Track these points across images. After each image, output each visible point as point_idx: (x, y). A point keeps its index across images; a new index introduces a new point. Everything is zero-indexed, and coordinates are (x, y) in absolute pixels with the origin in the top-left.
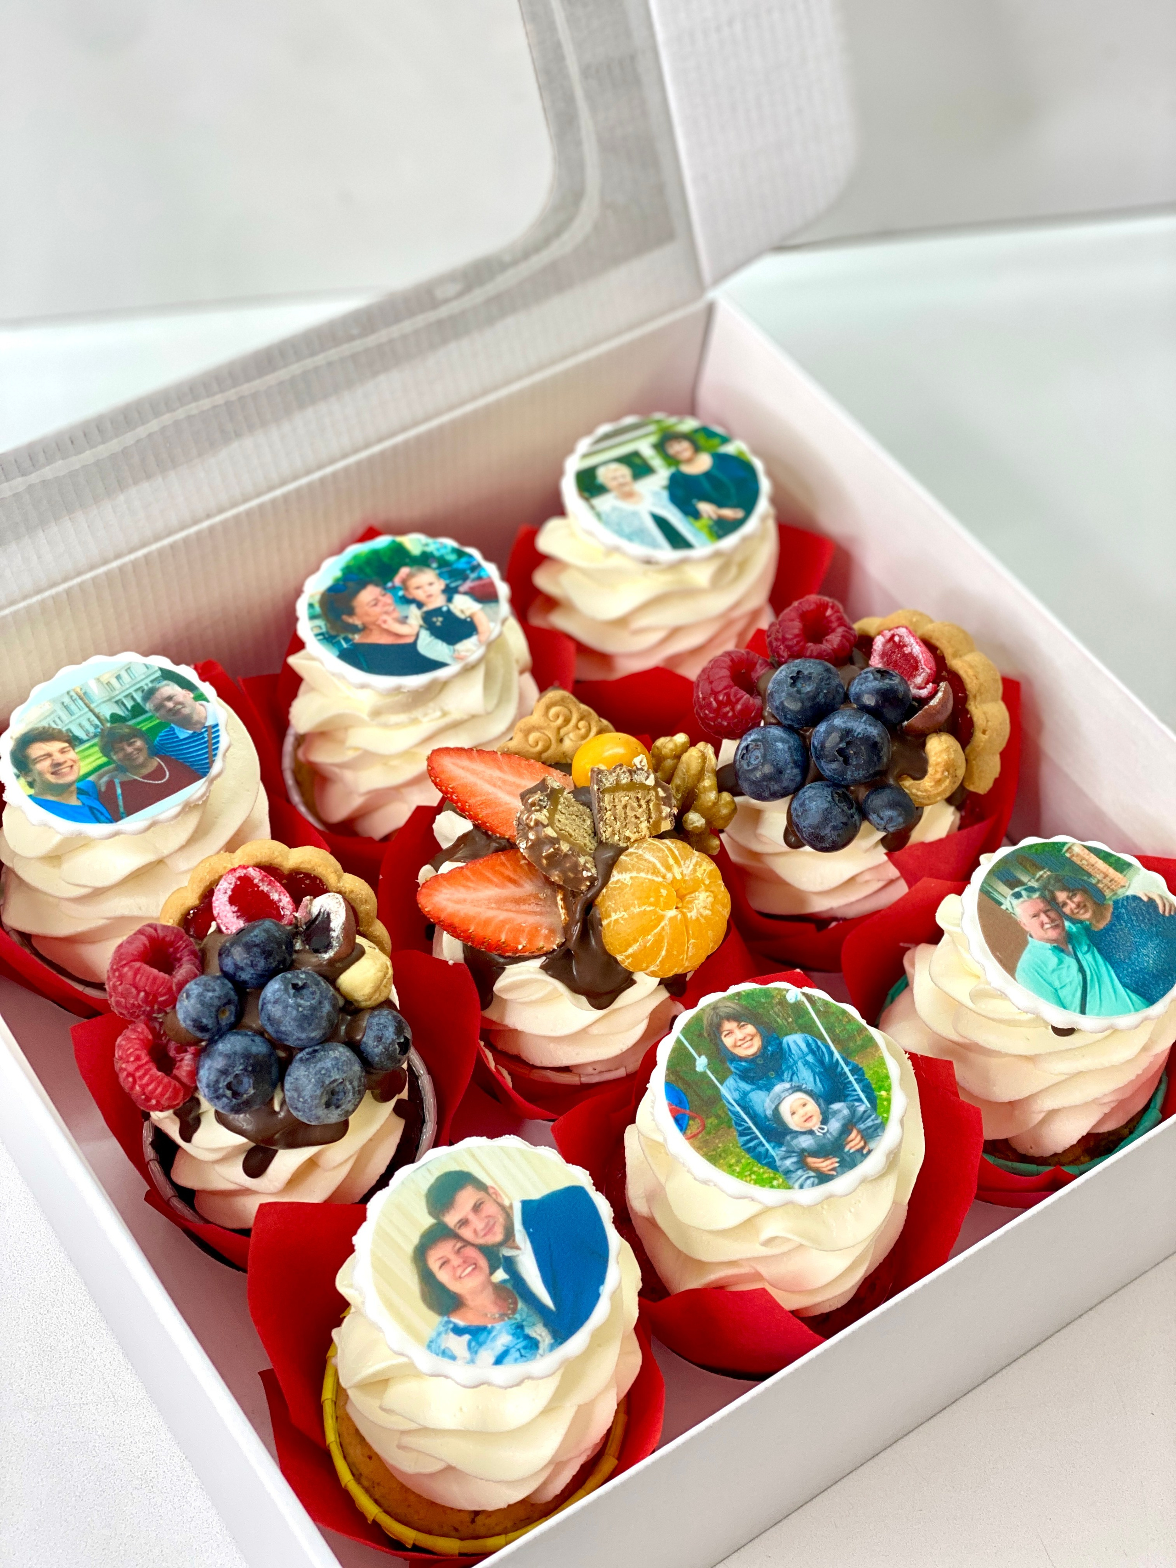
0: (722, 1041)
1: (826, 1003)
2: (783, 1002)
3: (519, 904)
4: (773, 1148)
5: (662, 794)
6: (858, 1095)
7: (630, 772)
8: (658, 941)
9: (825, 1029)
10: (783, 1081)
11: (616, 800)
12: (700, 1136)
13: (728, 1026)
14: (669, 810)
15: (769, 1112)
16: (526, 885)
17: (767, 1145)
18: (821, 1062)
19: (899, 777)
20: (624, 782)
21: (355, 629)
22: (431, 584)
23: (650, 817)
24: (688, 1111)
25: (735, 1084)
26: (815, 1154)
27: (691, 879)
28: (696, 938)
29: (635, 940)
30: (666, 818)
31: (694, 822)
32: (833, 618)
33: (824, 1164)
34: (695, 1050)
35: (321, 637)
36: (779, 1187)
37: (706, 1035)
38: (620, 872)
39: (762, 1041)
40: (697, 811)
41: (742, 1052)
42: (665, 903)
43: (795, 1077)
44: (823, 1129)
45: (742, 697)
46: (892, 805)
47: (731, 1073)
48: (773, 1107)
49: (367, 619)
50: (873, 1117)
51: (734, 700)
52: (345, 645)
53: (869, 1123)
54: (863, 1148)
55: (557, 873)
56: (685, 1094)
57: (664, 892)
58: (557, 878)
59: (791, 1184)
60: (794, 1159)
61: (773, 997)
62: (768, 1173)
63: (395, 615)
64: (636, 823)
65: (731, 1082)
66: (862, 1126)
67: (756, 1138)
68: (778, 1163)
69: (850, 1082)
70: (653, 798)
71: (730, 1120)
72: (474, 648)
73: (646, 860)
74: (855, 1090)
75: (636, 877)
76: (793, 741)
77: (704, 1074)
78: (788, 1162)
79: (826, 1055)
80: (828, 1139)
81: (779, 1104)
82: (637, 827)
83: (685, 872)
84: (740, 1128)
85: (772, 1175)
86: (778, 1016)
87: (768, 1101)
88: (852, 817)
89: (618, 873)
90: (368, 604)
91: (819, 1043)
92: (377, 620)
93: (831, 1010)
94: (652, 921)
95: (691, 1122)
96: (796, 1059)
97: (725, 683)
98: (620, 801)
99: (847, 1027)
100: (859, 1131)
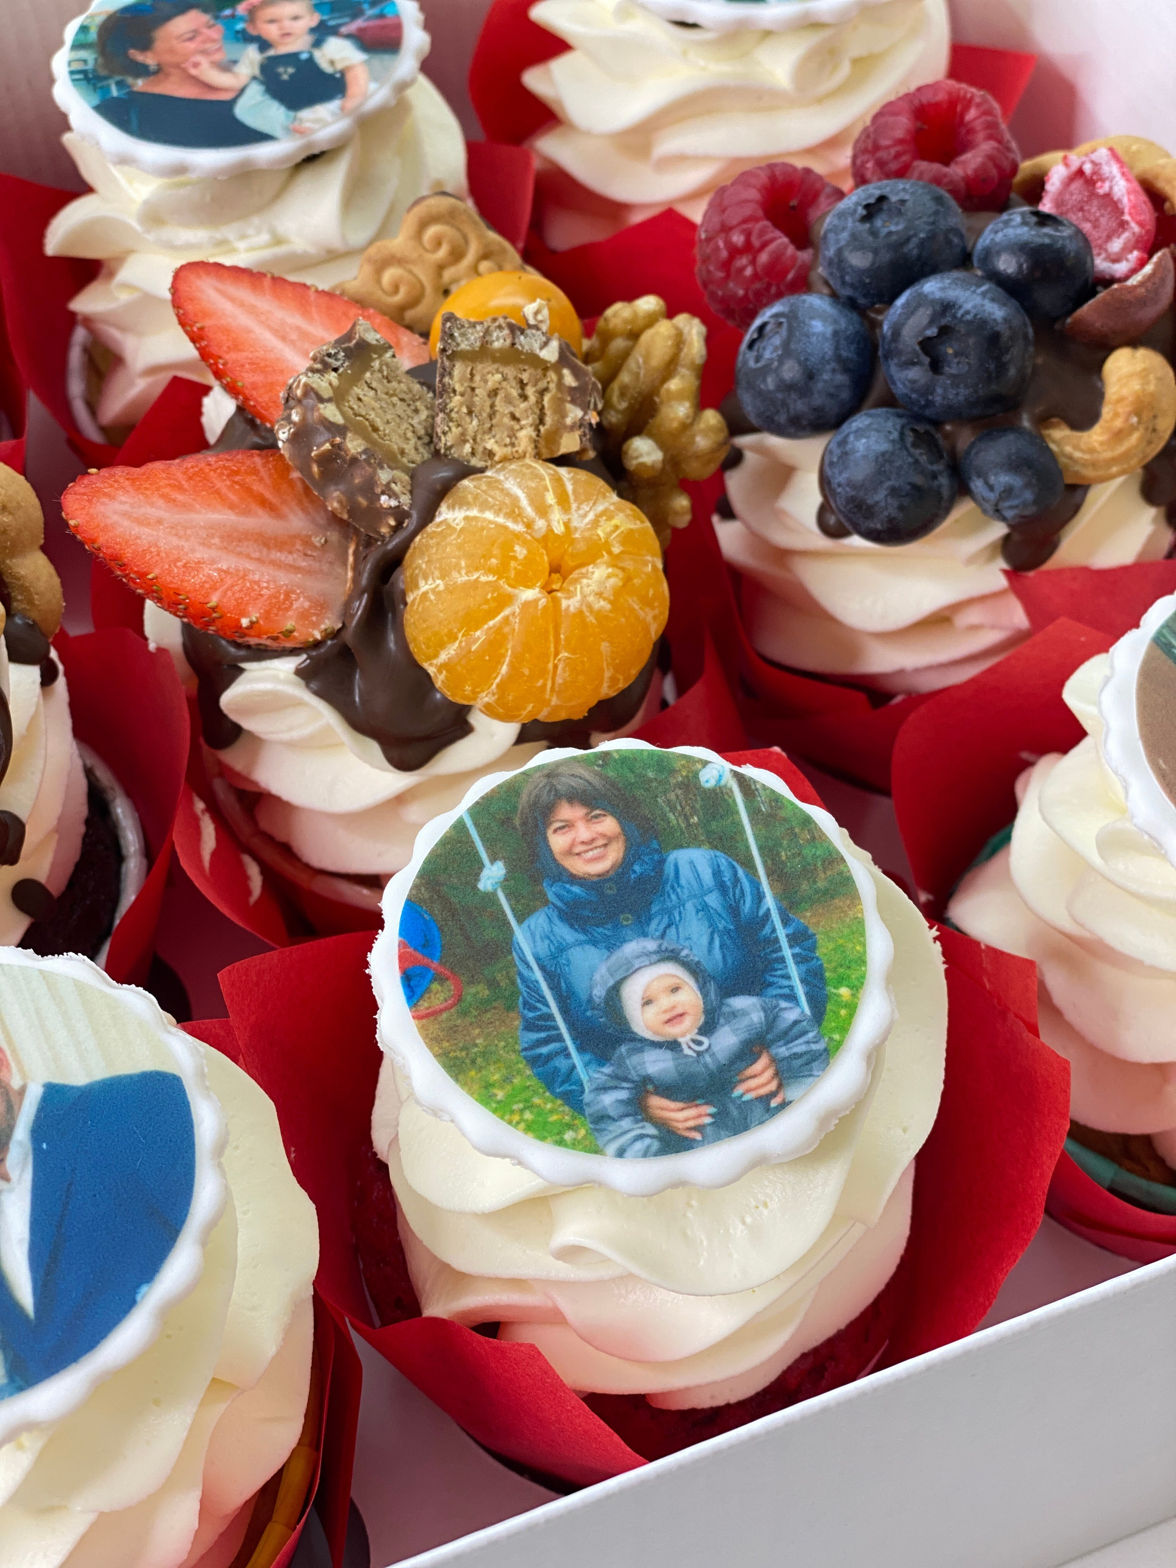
0: (545, 839)
1: (776, 799)
2: (691, 784)
3: (269, 548)
4: (586, 1065)
5: (569, 380)
6: (791, 988)
7: (512, 328)
8: (496, 642)
9: (761, 848)
10: (645, 935)
11: (477, 378)
12: (445, 1015)
13: (567, 812)
14: (579, 413)
15: (599, 992)
16: (291, 517)
17: (576, 1058)
18: (734, 910)
19: (1044, 420)
20: (497, 345)
21: (142, 70)
22: (296, 18)
23: (541, 421)
24: (435, 964)
25: (546, 927)
26: (668, 1090)
27: (584, 539)
28: (573, 652)
29: (452, 637)
30: (572, 428)
31: (641, 455)
32: (978, 125)
33: (681, 1115)
34: (487, 849)
35: (80, 76)
36: (574, 1145)
37: (517, 822)
38: (452, 507)
39: (627, 850)
40: (651, 436)
41: (579, 867)
42: (518, 573)
43: (672, 931)
44: (699, 1043)
45: (773, 240)
46: (1017, 465)
47: (546, 902)
48: (611, 983)
49: (167, 58)
50: (811, 1035)
51: (756, 242)
52: (115, 92)
53: (799, 1047)
54: (773, 1095)
55: (336, 494)
56: (440, 929)
57: (520, 551)
58: (335, 505)
59: (600, 1143)
60: (623, 1095)
61: (673, 772)
62: (559, 1113)
63: (218, 57)
64: (512, 429)
65: (539, 920)
66: (783, 1051)
67: (559, 1038)
68: (587, 1097)
69: (782, 960)
70: (552, 386)
71: (516, 993)
72: (329, 118)
73: (502, 490)
74: (788, 977)
75: (475, 518)
76: (847, 322)
77: (490, 898)
78: (608, 1099)
79: (748, 899)
80: (706, 1066)
81: (624, 979)
82: (512, 435)
83: (575, 523)
84: (531, 1015)
85: (567, 1118)
86: (673, 809)
87: (603, 970)
88: (934, 476)
89: (448, 508)
90: (179, 37)
91: (741, 873)
92: (187, 60)
93: (782, 813)
94: (487, 602)
95: (435, 986)
96: (684, 896)
97: (747, 211)
98: (486, 381)
99: (804, 852)
100: (774, 1060)
